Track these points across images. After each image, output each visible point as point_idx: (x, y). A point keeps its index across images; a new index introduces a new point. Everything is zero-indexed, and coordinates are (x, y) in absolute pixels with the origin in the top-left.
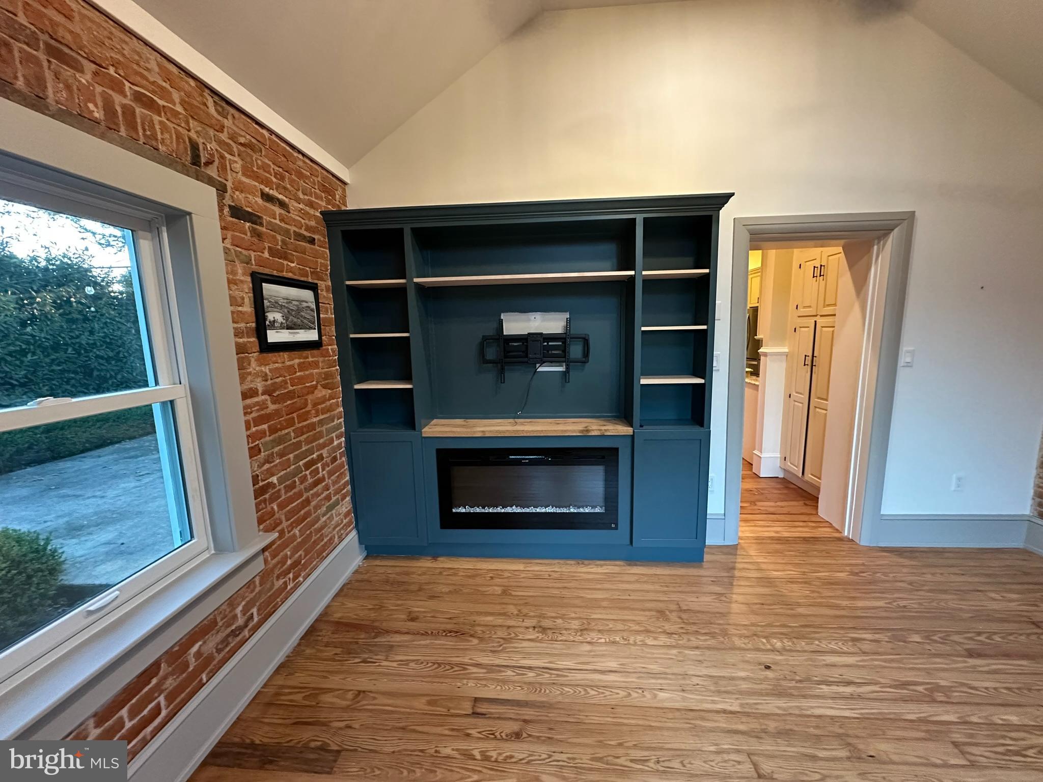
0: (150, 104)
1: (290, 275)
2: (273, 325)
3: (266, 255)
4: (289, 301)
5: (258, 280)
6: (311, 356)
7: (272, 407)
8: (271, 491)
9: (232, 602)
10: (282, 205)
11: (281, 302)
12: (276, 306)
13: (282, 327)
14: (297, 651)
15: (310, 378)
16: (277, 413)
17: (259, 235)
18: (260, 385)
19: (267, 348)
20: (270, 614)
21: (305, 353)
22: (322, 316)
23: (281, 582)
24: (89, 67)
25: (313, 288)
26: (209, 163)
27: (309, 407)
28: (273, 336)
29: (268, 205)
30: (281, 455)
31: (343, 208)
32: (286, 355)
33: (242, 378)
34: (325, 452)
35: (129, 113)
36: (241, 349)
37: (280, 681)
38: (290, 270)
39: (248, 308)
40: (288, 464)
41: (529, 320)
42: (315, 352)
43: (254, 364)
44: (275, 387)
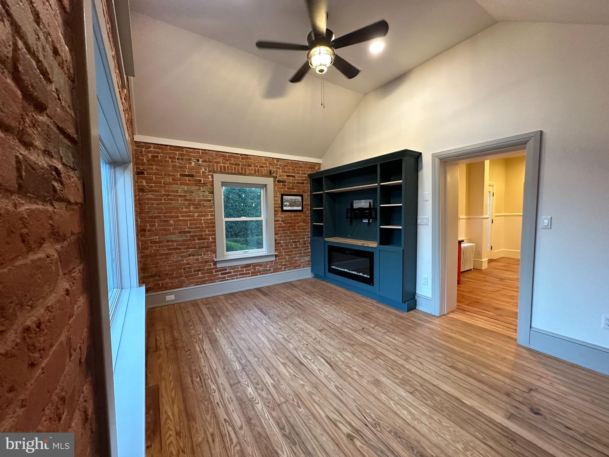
0: (263, 167)
1: (294, 193)
2: (285, 206)
3: (286, 189)
4: (292, 200)
5: (282, 195)
6: (298, 214)
7: (283, 225)
8: (280, 244)
9: (267, 263)
10: (293, 176)
11: (289, 200)
12: (287, 201)
13: (288, 206)
14: (280, 284)
15: (298, 219)
16: (285, 227)
17: (285, 185)
18: (280, 219)
19: (283, 211)
20: (276, 272)
21: (297, 213)
22: (304, 203)
23: (280, 267)
24: (253, 165)
25: (302, 196)
26: (273, 173)
27: (296, 227)
28: (285, 208)
29: (288, 178)
30: (284, 237)
31: (319, 171)
32: (289, 213)
33: (275, 217)
34: (301, 240)
35: (258, 170)
36: (275, 211)
37: (276, 287)
38: (293, 192)
39: (279, 202)
40: (286, 240)
41: (361, 203)
42: (301, 213)
43: (279, 214)
44: (285, 220)
